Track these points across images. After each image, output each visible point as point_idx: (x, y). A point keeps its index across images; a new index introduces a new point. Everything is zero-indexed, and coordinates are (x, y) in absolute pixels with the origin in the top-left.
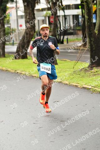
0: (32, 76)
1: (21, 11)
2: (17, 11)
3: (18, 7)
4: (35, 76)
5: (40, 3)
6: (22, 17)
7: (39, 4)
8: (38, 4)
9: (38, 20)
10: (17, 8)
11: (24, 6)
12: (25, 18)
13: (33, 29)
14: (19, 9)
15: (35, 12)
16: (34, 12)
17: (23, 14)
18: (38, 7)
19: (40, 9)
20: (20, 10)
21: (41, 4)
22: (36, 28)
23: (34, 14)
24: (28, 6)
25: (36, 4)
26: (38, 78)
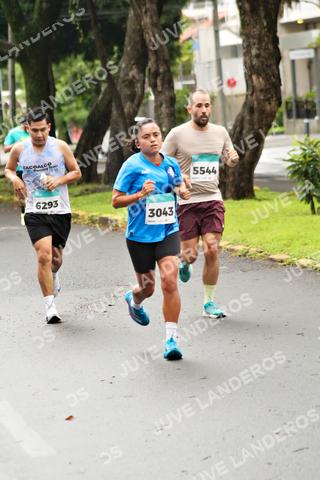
0: (272, 260)
1: (232, 31)
2: (217, 32)
3: (220, 16)
4: (282, 261)
6: (234, 51)
7: (293, 4)
8: (290, 6)
9: (293, 62)
10: (218, 22)
11: (241, 14)
12: (245, 55)
13: (273, 91)
14: (223, 25)
15: (281, 34)
16: (276, 31)
17: (239, 41)
18: (290, 14)
19: (300, 22)
20: (228, 29)
21: (302, 4)
22: (282, 88)
23: (276, 41)
24: (254, 10)
25: (285, 6)
26: (292, 264)
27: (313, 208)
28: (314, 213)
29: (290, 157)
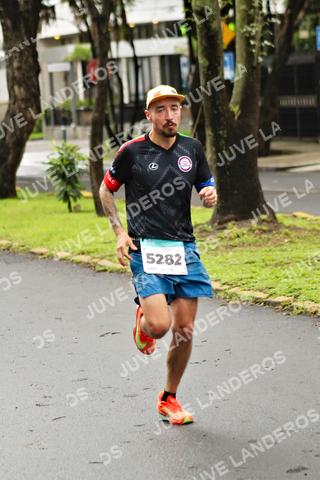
0: (33, 253)
4: (42, 254)
5: (54, 18)
7: (51, 21)
8: (47, 22)
9: (51, 74)
11: (4, 30)
12: (7, 67)
13: (33, 100)
15: (41, 49)
17: (2, 55)
18: (48, 31)
19: (57, 38)
21: (59, 22)
23: (35, 55)
24: (15, 27)
25: (43, 23)
26: (51, 257)
27: (70, 207)
28: (70, 211)
29: (48, 161)
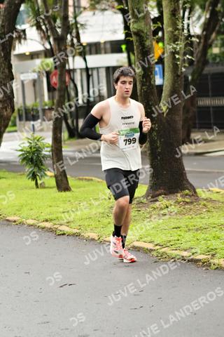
0: (8, 220)
4: (15, 222)
5: (25, 39)
7: (22, 41)
8: (20, 42)
9: (22, 82)
13: (8, 102)
15: (14, 62)
16: (10, 60)
18: (20, 48)
19: (27, 54)
21: (28, 41)
22: (15, 100)
23: (10, 67)
25: (17, 42)
26: (22, 224)
27: (37, 184)
28: (37, 187)
29: (20, 148)
